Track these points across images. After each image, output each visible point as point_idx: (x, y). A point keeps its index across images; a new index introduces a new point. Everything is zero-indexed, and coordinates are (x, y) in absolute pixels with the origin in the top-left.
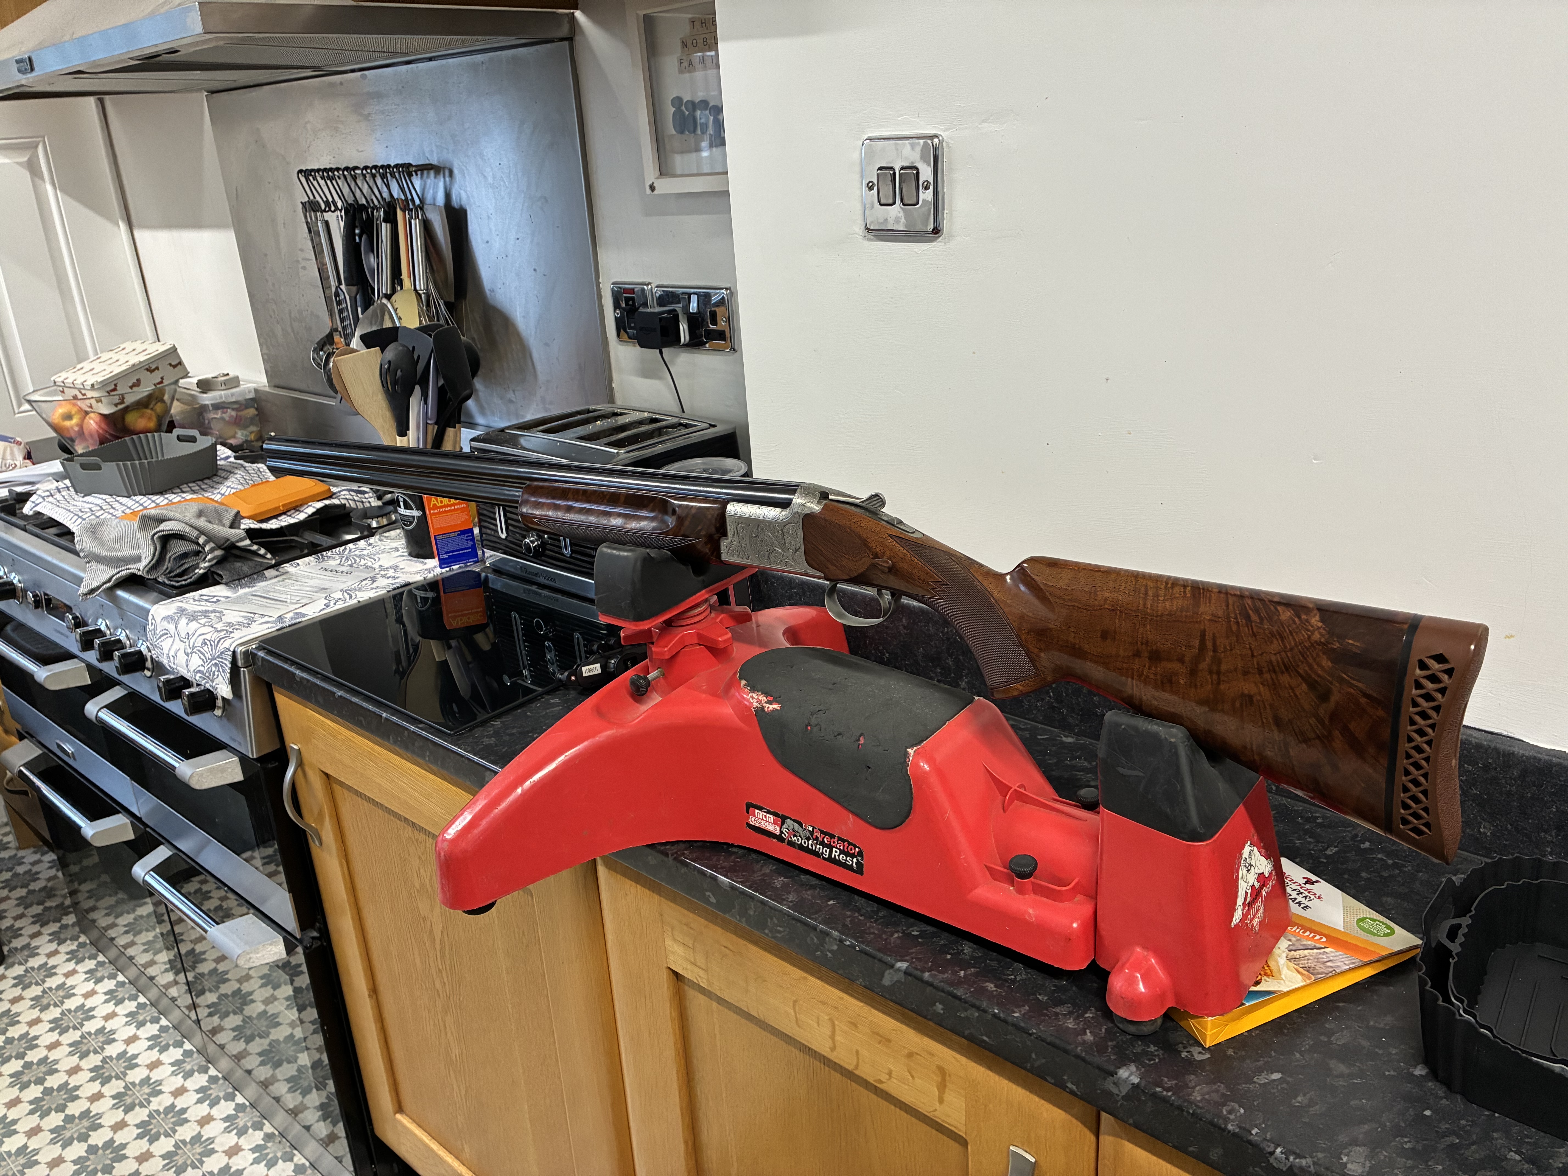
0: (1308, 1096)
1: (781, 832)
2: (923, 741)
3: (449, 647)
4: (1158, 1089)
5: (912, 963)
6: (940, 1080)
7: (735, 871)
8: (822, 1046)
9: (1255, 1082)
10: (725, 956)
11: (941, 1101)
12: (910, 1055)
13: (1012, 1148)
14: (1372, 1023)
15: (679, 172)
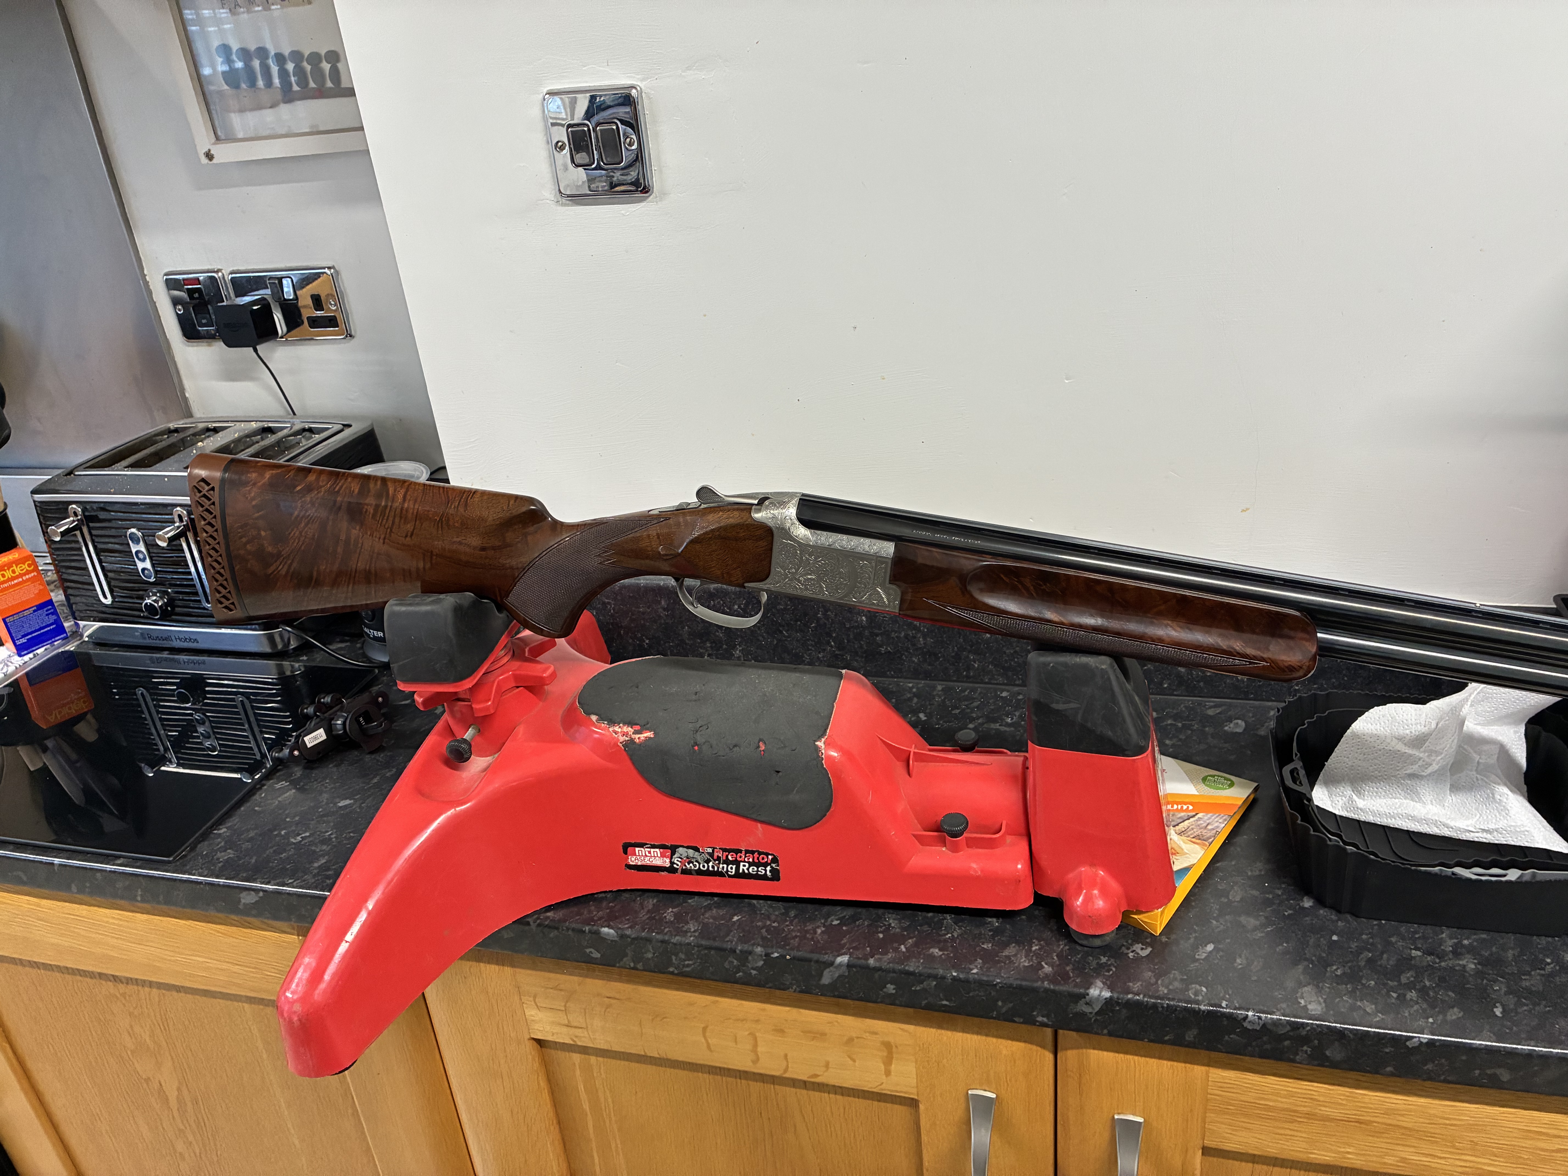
0: (1243, 956)
1: (672, 863)
2: (826, 730)
3: (45, 750)
4: (1130, 996)
5: (851, 955)
6: (885, 1054)
7: (616, 918)
8: (742, 1063)
9: (1198, 960)
10: (609, 1006)
11: (888, 1073)
12: (850, 1040)
13: (970, 1092)
14: (1250, 873)
15: (240, 135)
